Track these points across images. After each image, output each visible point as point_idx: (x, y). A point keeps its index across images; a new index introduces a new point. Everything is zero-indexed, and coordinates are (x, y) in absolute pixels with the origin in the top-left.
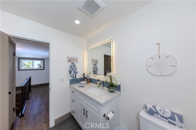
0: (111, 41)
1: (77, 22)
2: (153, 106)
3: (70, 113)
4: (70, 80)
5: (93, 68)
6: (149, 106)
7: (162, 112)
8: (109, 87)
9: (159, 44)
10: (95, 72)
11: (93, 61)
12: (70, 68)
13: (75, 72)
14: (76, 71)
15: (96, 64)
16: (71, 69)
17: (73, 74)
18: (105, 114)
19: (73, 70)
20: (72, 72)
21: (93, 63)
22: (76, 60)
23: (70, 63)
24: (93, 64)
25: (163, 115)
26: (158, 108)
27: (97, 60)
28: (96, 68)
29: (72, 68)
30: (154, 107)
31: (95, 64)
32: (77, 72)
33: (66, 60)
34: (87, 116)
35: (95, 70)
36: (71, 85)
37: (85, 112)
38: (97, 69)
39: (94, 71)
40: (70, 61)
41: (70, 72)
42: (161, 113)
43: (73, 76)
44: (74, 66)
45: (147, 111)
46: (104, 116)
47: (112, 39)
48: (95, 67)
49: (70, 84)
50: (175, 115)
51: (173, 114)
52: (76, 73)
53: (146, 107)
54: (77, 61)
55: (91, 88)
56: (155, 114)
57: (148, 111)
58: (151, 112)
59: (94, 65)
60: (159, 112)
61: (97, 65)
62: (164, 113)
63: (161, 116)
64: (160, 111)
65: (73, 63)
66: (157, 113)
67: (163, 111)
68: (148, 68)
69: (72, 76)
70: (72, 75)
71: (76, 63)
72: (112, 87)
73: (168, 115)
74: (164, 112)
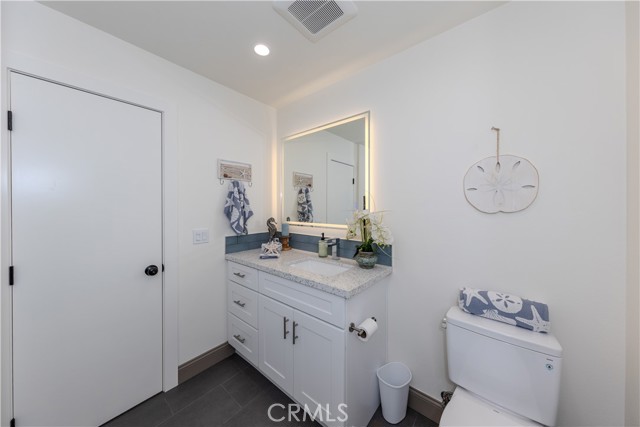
0: (366, 116)
1: (262, 50)
2: (480, 293)
3: (228, 347)
4: (227, 238)
5: (299, 204)
6: (472, 293)
7: (502, 302)
8: (357, 253)
9: (498, 130)
10: (304, 215)
11: (298, 179)
12: (229, 200)
13: (244, 214)
14: (247, 210)
15: (307, 191)
16: (230, 202)
17: (238, 220)
18: (352, 325)
19: (235, 204)
20: (236, 213)
21: (299, 189)
22: (246, 173)
23: (227, 182)
24: (297, 192)
25: (505, 310)
26: (492, 296)
27: (311, 179)
28: (308, 201)
29: (234, 199)
30: (484, 294)
31: (304, 189)
32: (251, 213)
33: (214, 173)
34: (294, 338)
35: (304, 208)
36: (230, 256)
37: (289, 328)
38: (310, 206)
39: (301, 213)
40: (226, 176)
41: (228, 213)
42: (500, 306)
43: (238, 227)
44: (240, 193)
45: (465, 306)
46: (352, 329)
47: (369, 112)
48: (305, 200)
49: (227, 253)
50: (532, 307)
51: (527, 304)
52: (246, 216)
53: (463, 297)
54: (249, 177)
55: (301, 261)
56: (485, 311)
57: (468, 305)
58: (476, 308)
59: (301, 192)
60: (495, 304)
61: (310, 193)
62: (506, 306)
63: (501, 313)
64: (498, 300)
65: (238, 183)
66: (491, 307)
67: (504, 299)
68: (470, 194)
69: (234, 226)
70: (233, 221)
71: (244, 184)
72: (369, 252)
73: (516, 308)
74: (508, 303)
